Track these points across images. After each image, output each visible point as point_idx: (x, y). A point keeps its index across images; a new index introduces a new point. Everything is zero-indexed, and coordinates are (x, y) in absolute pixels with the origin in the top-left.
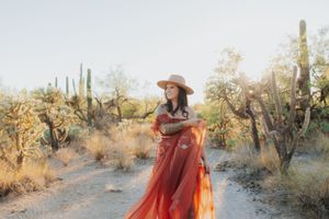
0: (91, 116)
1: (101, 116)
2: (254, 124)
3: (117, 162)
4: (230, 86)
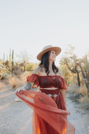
0: (13, 69)
1: (17, 69)
2: (78, 75)
4: (69, 59)
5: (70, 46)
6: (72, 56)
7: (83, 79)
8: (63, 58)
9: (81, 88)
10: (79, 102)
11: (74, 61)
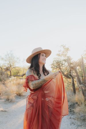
2: (73, 81)
3: (7, 97)
4: (62, 62)
5: (64, 47)
6: (66, 58)
7: (78, 86)
8: (55, 61)
9: (76, 95)
10: (74, 112)
11: (68, 64)
